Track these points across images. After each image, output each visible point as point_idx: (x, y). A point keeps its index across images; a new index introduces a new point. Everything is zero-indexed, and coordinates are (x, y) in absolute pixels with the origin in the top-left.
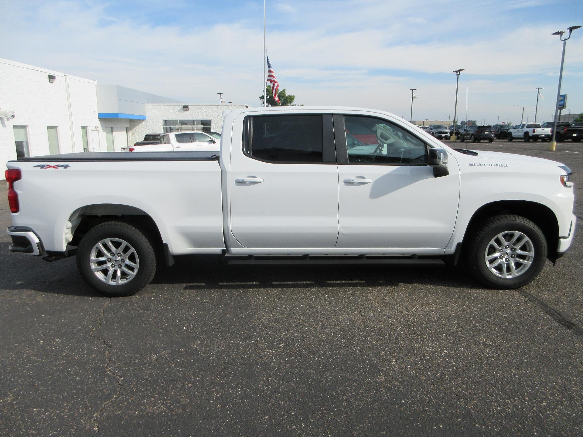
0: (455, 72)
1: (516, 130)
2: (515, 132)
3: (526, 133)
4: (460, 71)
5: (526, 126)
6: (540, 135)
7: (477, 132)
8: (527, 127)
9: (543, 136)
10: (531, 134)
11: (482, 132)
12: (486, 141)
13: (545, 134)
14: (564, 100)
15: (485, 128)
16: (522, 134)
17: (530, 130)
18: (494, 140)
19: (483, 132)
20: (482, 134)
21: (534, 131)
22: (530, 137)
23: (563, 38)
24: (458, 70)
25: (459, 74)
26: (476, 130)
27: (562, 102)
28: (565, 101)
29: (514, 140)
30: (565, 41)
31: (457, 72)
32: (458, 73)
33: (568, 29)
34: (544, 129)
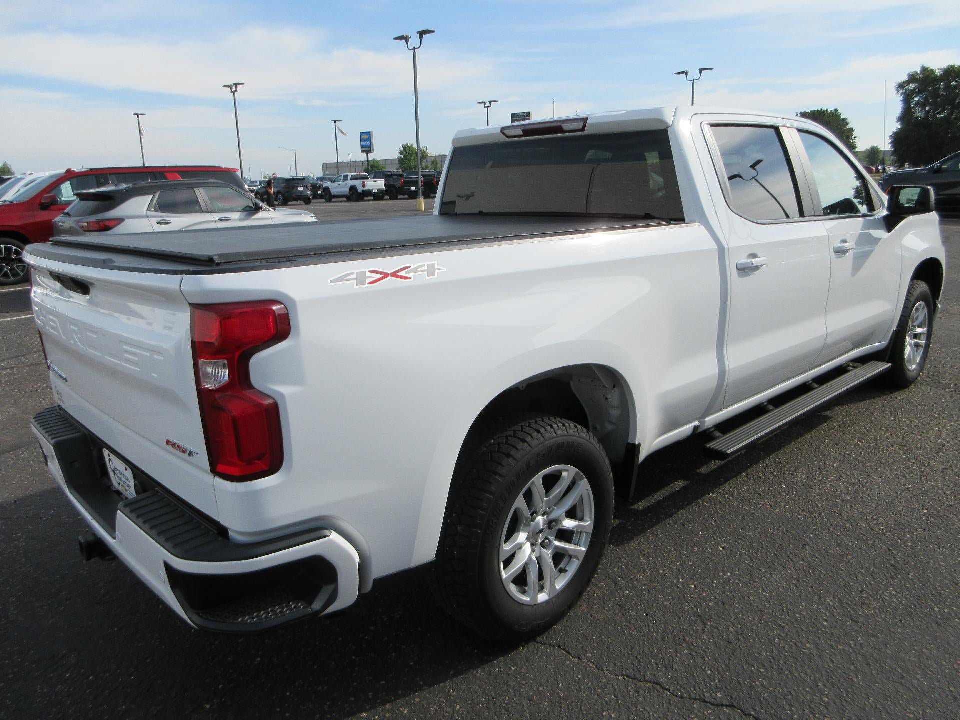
0: (227, 86)
1: (336, 184)
2: (335, 188)
3: (353, 188)
4: (236, 85)
5: (349, 178)
6: (372, 190)
7: (285, 188)
8: (351, 180)
9: (376, 191)
10: (360, 189)
11: (294, 188)
12: (300, 202)
13: (378, 188)
14: (369, 139)
15: (295, 182)
16: (346, 190)
17: (358, 183)
18: (313, 201)
19: (296, 188)
20: (294, 191)
21: (364, 186)
22: (360, 193)
23: (411, 47)
24: (233, 84)
25: (236, 91)
26: (284, 185)
27: (368, 143)
28: (372, 140)
29: (333, 200)
30: (415, 51)
31: (231, 87)
32: (234, 89)
33: (418, 33)
34: (376, 181)
